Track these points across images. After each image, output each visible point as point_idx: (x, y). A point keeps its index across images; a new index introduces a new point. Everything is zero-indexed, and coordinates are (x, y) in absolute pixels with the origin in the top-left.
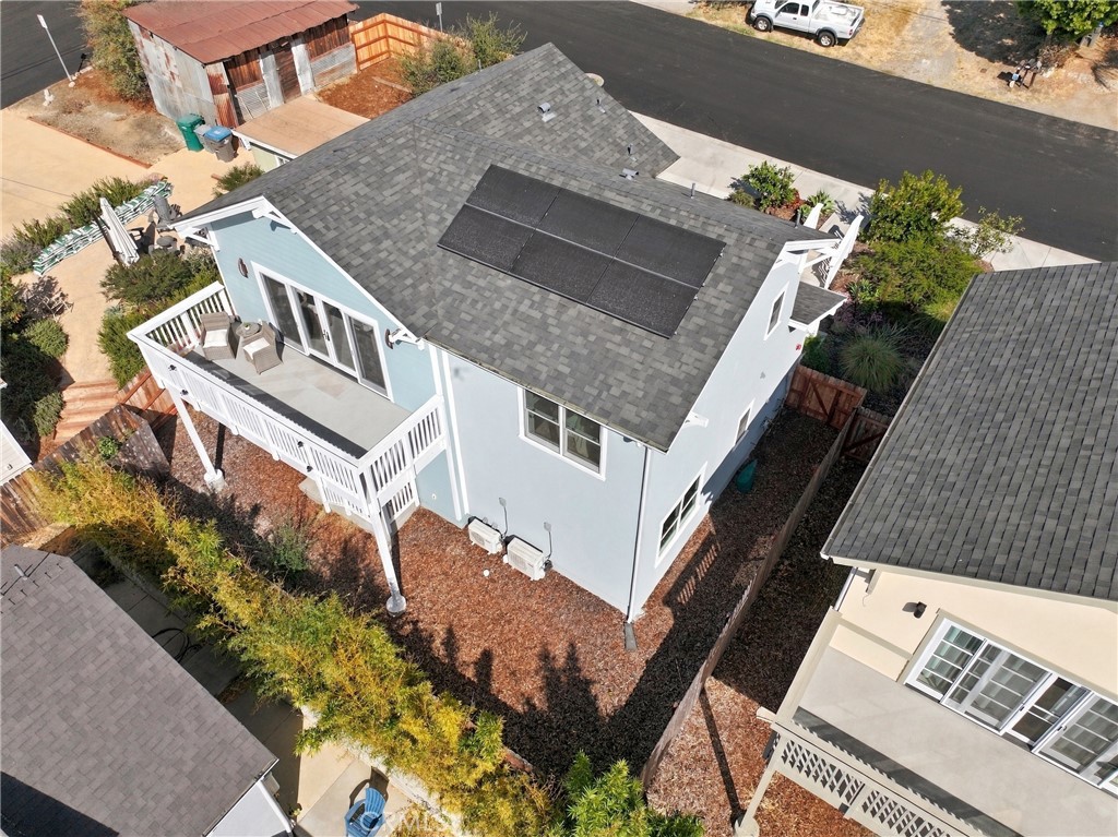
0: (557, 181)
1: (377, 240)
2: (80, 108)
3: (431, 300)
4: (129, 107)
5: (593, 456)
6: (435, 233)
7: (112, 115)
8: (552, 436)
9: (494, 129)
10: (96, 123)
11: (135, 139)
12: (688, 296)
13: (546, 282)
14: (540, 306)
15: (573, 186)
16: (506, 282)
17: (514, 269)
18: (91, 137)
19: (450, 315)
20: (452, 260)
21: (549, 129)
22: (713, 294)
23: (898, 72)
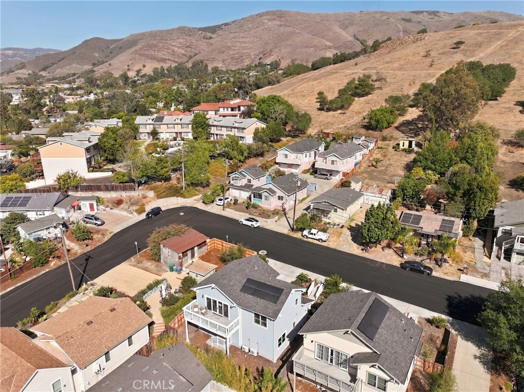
0: (259, 280)
1: (230, 290)
2: (142, 262)
3: (239, 299)
4: (153, 261)
5: (265, 325)
6: (239, 289)
7: (150, 264)
8: (259, 323)
9: (247, 271)
10: (146, 266)
11: (156, 269)
12: (279, 297)
13: (258, 297)
14: (256, 300)
15: (261, 281)
16: (251, 296)
17: (252, 294)
18: (146, 269)
19: (242, 302)
20: (242, 293)
21: (256, 270)
22: (282, 297)
23: (338, 249)
